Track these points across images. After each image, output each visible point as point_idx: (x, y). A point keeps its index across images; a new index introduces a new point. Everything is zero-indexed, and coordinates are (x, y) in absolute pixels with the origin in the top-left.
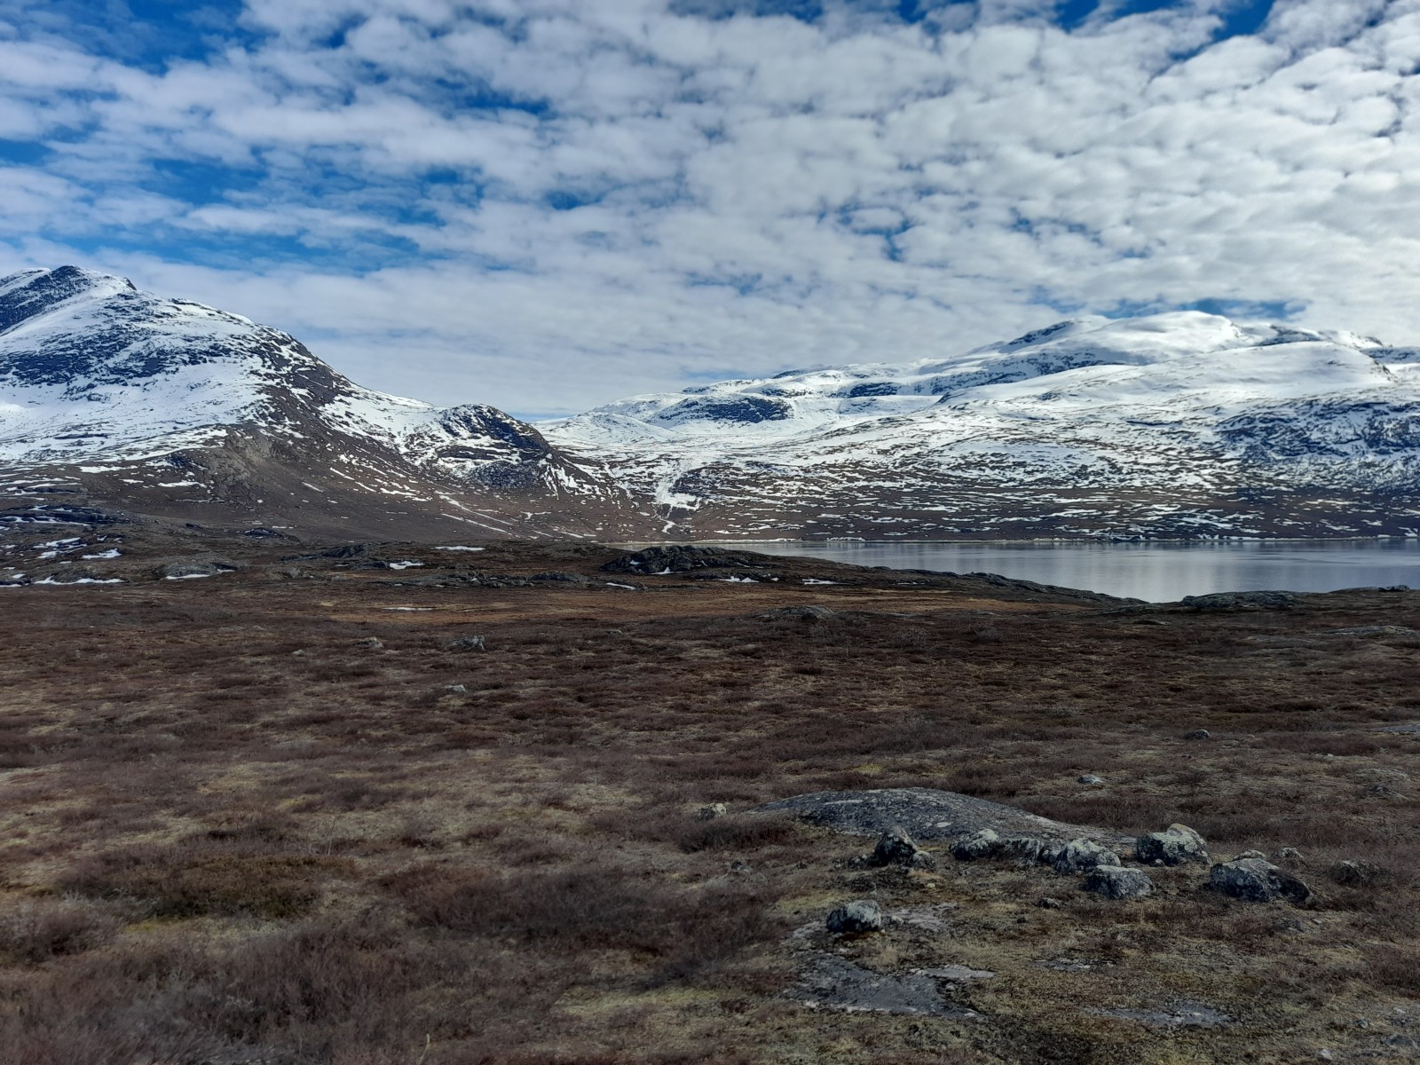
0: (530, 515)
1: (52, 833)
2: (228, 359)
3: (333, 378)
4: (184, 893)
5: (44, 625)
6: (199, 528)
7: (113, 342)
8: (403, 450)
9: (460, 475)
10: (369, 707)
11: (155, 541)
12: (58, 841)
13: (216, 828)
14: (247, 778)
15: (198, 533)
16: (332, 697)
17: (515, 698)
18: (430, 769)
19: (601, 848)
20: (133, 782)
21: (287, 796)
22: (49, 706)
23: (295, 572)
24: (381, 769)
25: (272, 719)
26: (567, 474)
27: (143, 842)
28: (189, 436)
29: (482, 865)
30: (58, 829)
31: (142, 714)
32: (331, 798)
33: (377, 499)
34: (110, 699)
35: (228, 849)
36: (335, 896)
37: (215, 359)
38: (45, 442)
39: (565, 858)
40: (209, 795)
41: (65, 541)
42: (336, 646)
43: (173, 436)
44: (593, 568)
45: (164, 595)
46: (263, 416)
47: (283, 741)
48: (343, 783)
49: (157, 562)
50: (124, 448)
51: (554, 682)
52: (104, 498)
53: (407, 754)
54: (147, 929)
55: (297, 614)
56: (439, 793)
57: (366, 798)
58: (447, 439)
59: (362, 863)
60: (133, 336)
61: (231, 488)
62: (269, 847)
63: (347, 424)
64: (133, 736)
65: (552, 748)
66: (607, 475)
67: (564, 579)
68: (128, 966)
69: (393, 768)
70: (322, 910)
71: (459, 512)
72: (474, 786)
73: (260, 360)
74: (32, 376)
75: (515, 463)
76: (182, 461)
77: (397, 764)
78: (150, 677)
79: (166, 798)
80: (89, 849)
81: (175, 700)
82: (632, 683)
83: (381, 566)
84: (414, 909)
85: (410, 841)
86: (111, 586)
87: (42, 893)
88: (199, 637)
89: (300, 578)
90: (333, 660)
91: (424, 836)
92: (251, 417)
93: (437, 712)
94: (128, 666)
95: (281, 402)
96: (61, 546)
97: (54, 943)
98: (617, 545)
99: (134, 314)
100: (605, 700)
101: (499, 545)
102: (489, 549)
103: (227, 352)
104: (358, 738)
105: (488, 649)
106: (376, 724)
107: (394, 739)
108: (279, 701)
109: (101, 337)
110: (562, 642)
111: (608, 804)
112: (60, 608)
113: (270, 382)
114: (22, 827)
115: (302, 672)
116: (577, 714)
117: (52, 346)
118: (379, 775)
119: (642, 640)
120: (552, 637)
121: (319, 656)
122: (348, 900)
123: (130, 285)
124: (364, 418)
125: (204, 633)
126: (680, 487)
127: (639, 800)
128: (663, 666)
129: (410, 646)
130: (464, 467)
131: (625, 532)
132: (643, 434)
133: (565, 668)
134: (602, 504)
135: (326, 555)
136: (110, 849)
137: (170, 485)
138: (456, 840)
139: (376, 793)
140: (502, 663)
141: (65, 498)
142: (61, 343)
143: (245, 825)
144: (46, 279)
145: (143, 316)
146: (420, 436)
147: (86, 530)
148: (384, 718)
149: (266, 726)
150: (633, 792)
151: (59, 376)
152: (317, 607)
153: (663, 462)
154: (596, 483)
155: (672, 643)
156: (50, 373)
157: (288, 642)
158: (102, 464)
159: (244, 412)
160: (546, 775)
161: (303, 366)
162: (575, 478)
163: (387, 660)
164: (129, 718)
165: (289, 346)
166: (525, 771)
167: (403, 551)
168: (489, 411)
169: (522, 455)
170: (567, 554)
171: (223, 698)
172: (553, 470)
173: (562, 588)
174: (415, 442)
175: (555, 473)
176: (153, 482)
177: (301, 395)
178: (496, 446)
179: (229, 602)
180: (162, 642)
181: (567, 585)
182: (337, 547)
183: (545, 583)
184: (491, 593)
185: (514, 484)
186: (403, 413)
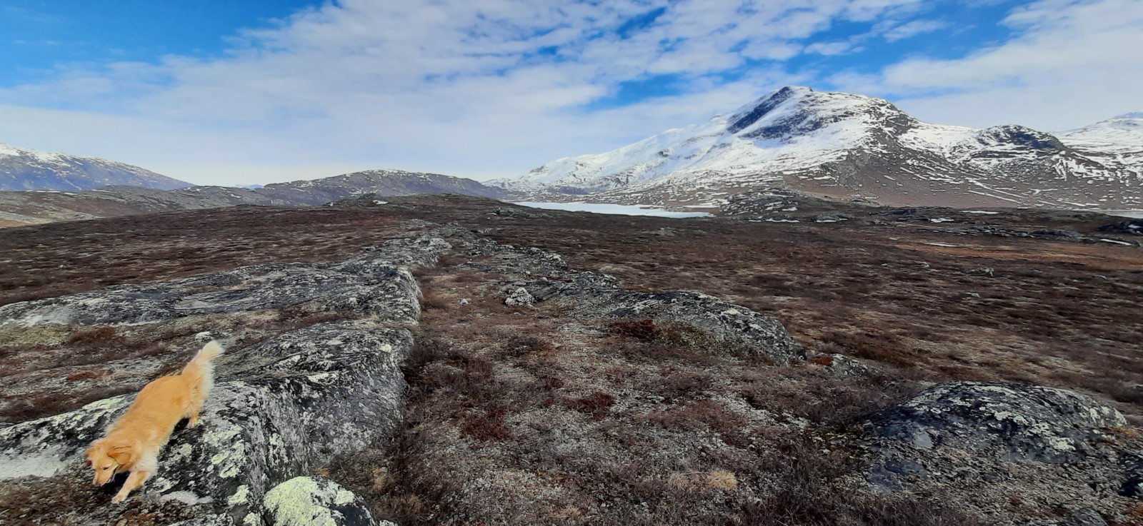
0: (1038, 191)
1: (811, 321)
2: (852, 117)
3: (909, 120)
6: (830, 198)
7: (801, 117)
8: (947, 155)
9: (986, 168)
10: (923, 296)
11: (811, 204)
12: (815, 325)
13: (868, 333)
14: (874, 317)
16: (904, 289)
17: (1012, 306)
18: (960, 331)
20: (830, 309)
21: (893, 328)
22: (789, 274)
23: (877, 221)
24: (933, 326)
25: (876, 294)
26: (1078, 163)
27: (843, 331)
28: (830, 156)
30: (813, 321)
31: (822, 283)
32: (913, 333)
33: (926, 183)
34: (808, 275)
35: (875, 341)
37: (846, 118)
38: (771, 162)
40: (861, 321)
41: (776, 203)
42: (903, 264)
43: (823, 156)
44: (1089, 229)
45: (817, 229)
46: (867, 144)
47: (884, 305)
48: (917, 328)
49: (813, 214)
50: (801, 163)
51: (1041, 301)
52: (792, 185)
53: (946, 322)
55: (878, 243)
56: (966, 342)
57: (929, 337)
58: (980, 147)
59: (931, 360)
60: (809, 113)
61: (847, 179)
62: (891, 345)
63: (914, 143)
64: (822, 291)
65: (1035, 336)
67: (1061, 235)
69: (940, 327)
71: (983, 190)
72: (986, 344)
73: (869, 116)
74: (768, 136)
75: (1032, 159)
76: (825, 167)
77: (942, 325)
78: (821, 267)
79: (845, 318)
80: (826, 329)
81: (833, 279)
82: (1106, 311)
83: (926, 220)
85: (952, 358)
86: (794, 223)
89: (880, 225)
90: (903, 271)
91: (959, 357)
92: (861, 144)
93: (962, 305)
94: (811, 261)
95: (877, 136)
96: (775, 205)
99: (811, 103)
100: (1081, 317)
101: (1010, 211)
102: (1001, 213)
103: (852, 114)
104: (920, 310)
105: (996, 276)
106: (928, 305)
107: (938, 314)
108: (879, 287)
109: (796, 116)
111: (1069, 370)
112: (776, 232)
113: (873, 126)
114: (801, 317)
115: (888, 274)
116: (1056, 321)
117: (776, 122)
118: (934, 328)
119: (1124, 285)
120: (1044, 273)
121: (895, 268)
123: (811, 90)
124: (925, 140)
125: (838, 250)
129: (945, 269)
130: (990, 163)
131: (1129, 203)
134: (1109, 183)
135: (894, 213)
136: (833, 331)
137: (819, 179)
138: (977, 363)
139: (934, 336)
140: (1006, 284)
141: (778, 185)
142: (780, 120)
143: (879, 335)
144: (777, 94)
145: (815, 103)
146: (960, 147)
148: (932, 303)
149: (874, 296)
150: (1089, 368)
151: (778, 135)
152: (888, 240)
156: (775, 134)
157: (878, 258)
158: (792, 170)
159: (857, 142)
160: (1030, 348)
161: (892, 115)
162: (1085, 166)
163: (932, 275)
164: (818, 284)
165: (886, 107)
166: (1016, 343)
167: (941, 212)
168: (1015, 128)
169: (1038, 154)
170: (1066, 219)
171: (853, 281)
172: (1064, 162)
173: (1058, 240)
174: (956, 151)
175: (1067, 163)
176: (812, 177)
177: (890, 132)
178: (1018, 149)
179: (844, 234)
180: (822, 252)
181: (1063, 238)
182: (900, 209)
183: (1043, 236)
184: (1000, 240)
185: (1029, 172)
186: (950, 134)
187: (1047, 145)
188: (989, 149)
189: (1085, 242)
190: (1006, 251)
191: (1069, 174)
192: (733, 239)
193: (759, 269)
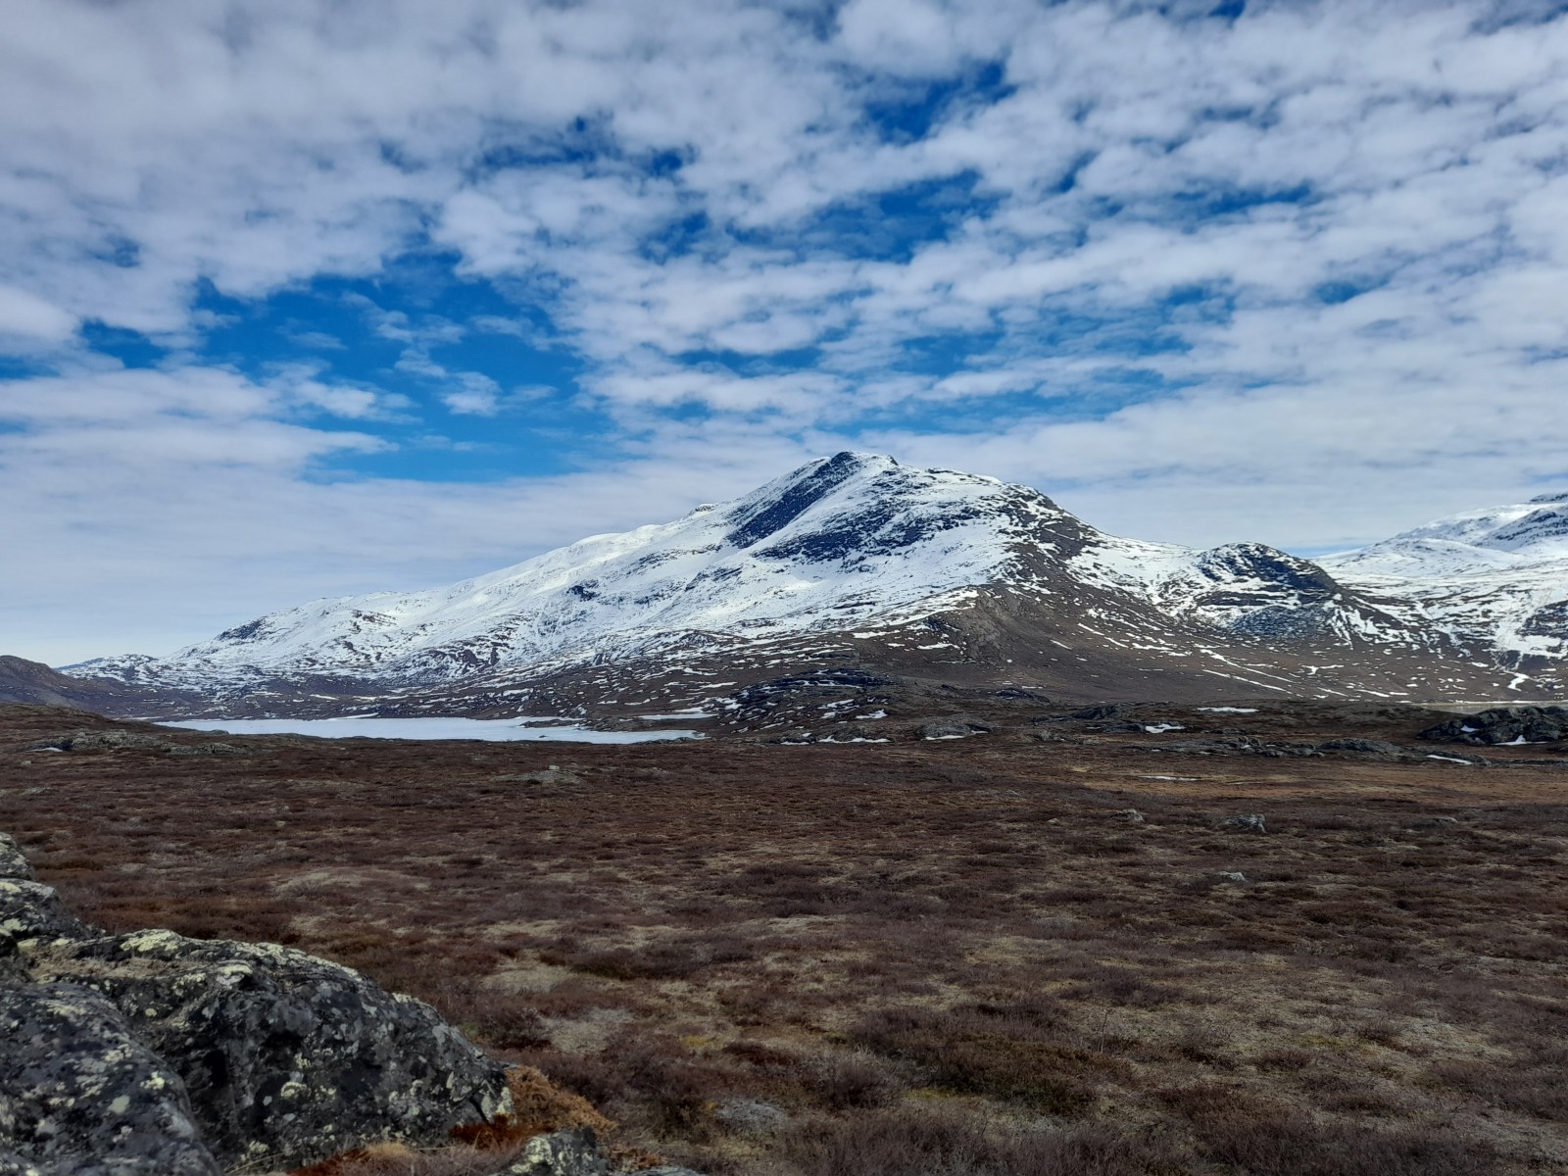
0: (1314, 669)
1: (842, 981)
2: (978, 521)
3: (1080, 529)
4: (960, 1067)
5: (828, 780)
6: (954, 689)
7: (879, 516)
8: (1156, 600)
9: (1224, 624)
10: (1131, 888)
11: (915, 702)
12: (847, 991)
13: (985, 1002)
14: (1013, 952)
15: (952, 694)
16: (1091, 874)
17: (1310, 895)
18: (1209, 970)
19: (1456, 1110)
20: (907, 941)
21: (1053, 978)
22: (834, 859)
23: (1045, 734)
24: (1150, 962)
25: (1031, 891)
26: (1364, 617)
27: (919, 1005)
28: (944, 599)
29: (1286, 1100)
30: (847, 979)
31: (911, 873)
32: (1099, 988)
33: (1128, 656)
34: (883, 856)
35: (996, 1027)
36: (1111, 1103)
37: (966, 522)
38: (825, 612)
39: (1400, 1113)
40: (976, 966)
41: (842, 702)
42: (1093, 817)
43: (930, 600)
44: (1406, 736)
45: (924, 755)
46: (1011, 574)
47: (1044, 916)
48: (1112, 971)
49: (917, 723)
50: (888, 614)
51: (1362, 880)
52: (873, 662)
53: (1179, 947)
54: (928, 1097)
55: (1050, 779)
56: (1225, 1000)
57: (1137, 994)
58: (1208, 585)
59: (1140, 1070)
60: (896, 509)
61: (982, 648)
62: (1039, 1032)
63: (1095, 576)
64: (904, 894)
65: (1368, 965)
66: (1420, 617)
67: (1366, 749)
68: (914, 1133)
69: (1165, 963)
70: (1099, 1116)
71: (1224, 668)
72: (1267, 1000)
73: (1008, 518)
74: (816, 554)
75: (1293, 608)
76: (936, 622)
77: (1170, 959)
78: (916, 836)
79: (936, 962)
80: (872, 1004)
81: (938, 862)
82: (1477, 890)
83: (1136, 728)
84: (1205, 1137)
85: (1192, 1053)
86: (880, 744)
87: (837, 1040)
88: (958, 798)
89: (1051, 741)
90: (1089, 831)
91: (1209, 1051)
92: (1000, 576)
93: (1212, 902)
94: (897, 824)
95: (1028, 558)
96: (840, 707)
97: (850, 1092)
98: (1438, 706)
99: (897, 488)
100: (1439, 910)
101: (1276, 706)
102: (1263, 711)
103: (977, 513)
104: (1123, 923)
105: (1270, 832)
106: (1141, 908)
107: (1162, 928)
108: (1036, 872)
109: (869, 513)
110: (1369, 828)
111: (1459, 1052)
112: (839, 765)
113: (1018, 540)
114: (819, 973)
115: (1059, 842)
116: (1398, 923)
117: (832, 525)
118: (1150, 969)
119: (1488, 833)
120: (1355, 822)
121: (1075, 826)
122: (1127, 1110)
123: (893, 462)
124: (1113, 568)
125: (962, 795)
126: (1536, 625)
127: (1509, 1054)
128: (1526, 870)
129: (1174, 822)
130: (1228, 616)
131: (1450, 690)
132: (1472, 561)
133: (1377, 863)
134: (1414, 653)
135: (1077, 717)
136: (890, 1006)
137: (927, 647)
138: (1252, 1062)
139: (1149, 989)
140: (1289, 850)
141: (844, 662)
142: (839, 521)
143: (1013, 1004)
144: (827, 466)
145: (904, 489)
146: (1175, 583)
147: (858, 692)
148: (1150, 903)
149: (1025, 898)
150: (1496, 1041)
151: (836, 552)
152: (1069, 773)
153: (1504, 595)
154: (1406, 627)
155: (1539, 840)
156: (830, 550)
157: (1043, 809)
158: (871, 630)
159: (993, 572)
160: (1364, 998)
161: (1050, 519)
162: (1375, 622)
163: (1149, 837)
164: (900, 877)
165: (1035, 501)
166: (1332, 990)
167: (1159, 713)
168: (1257, 549)
169: (1301, 598)
170: (1368, 718)
171: (982, 863)
172: (1343, 614)
173: (1364, 760)
174: (1170, 591)
175: (1347, 617)
176: (913, 645)
177: (1048, 550)
178: (1268, 588)
179: (983, 764)
180: (925, 802)
181: (1371, 756)
182: (1087, 708)
183: (1339, 753)
184: (1268, 764)
185: (1293, 632)
186: (1154, 559)
187: (1313, 584)
188: (1223, 587)
189: (1404, 761)
190: (1282, 785)
191: (1355, 637)
192: (727, 783)
193: (766, 850)
